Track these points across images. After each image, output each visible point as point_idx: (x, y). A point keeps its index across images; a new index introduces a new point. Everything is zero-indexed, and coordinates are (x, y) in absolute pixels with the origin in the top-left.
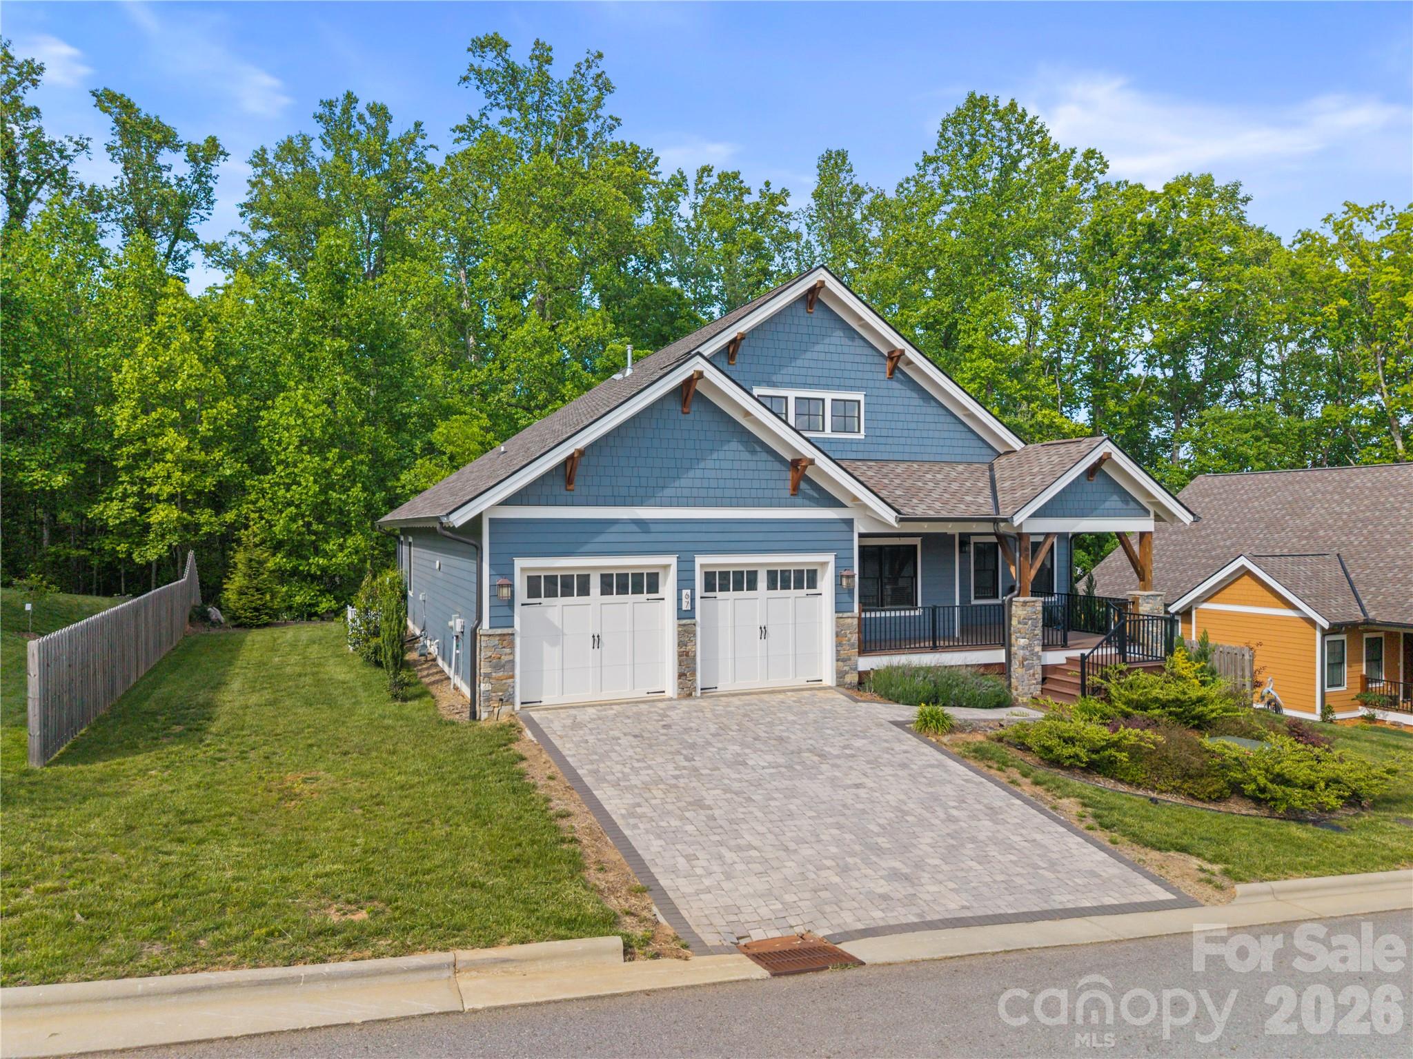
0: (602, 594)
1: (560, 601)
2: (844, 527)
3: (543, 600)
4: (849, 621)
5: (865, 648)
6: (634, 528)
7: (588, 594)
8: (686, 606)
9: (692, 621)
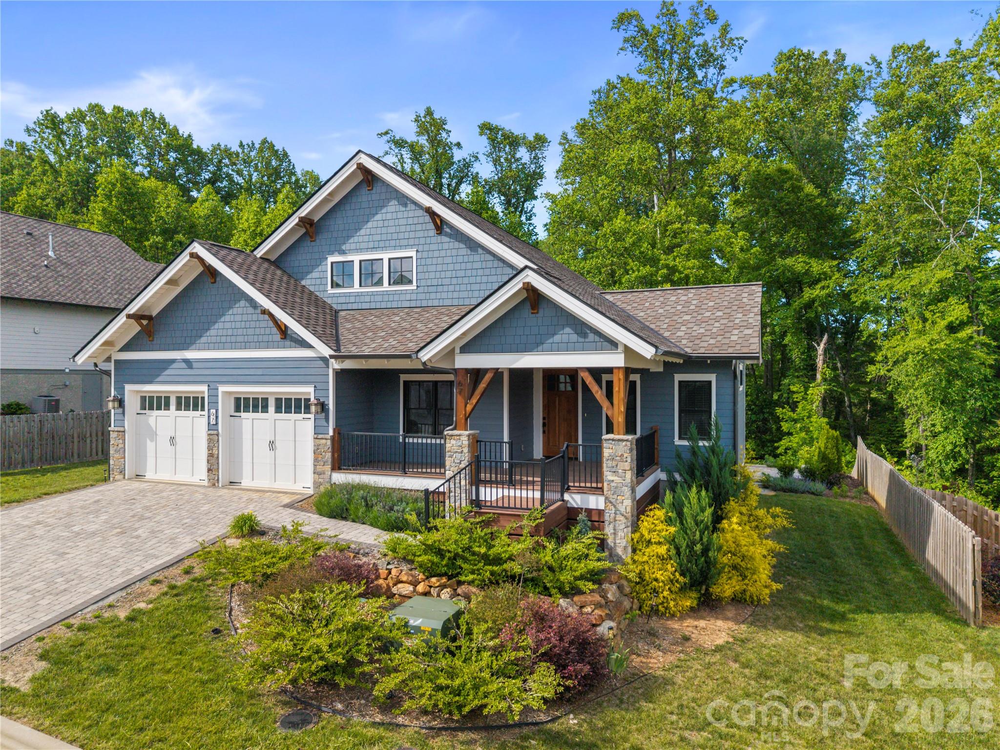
0: (176, 410)
1: (156, 413)
2: (321, 363)
3: (147, 411)
4: (324, 441)
6: (184, 365)
7: (169, 409)
8: (213, 422)
9: (215, 432)
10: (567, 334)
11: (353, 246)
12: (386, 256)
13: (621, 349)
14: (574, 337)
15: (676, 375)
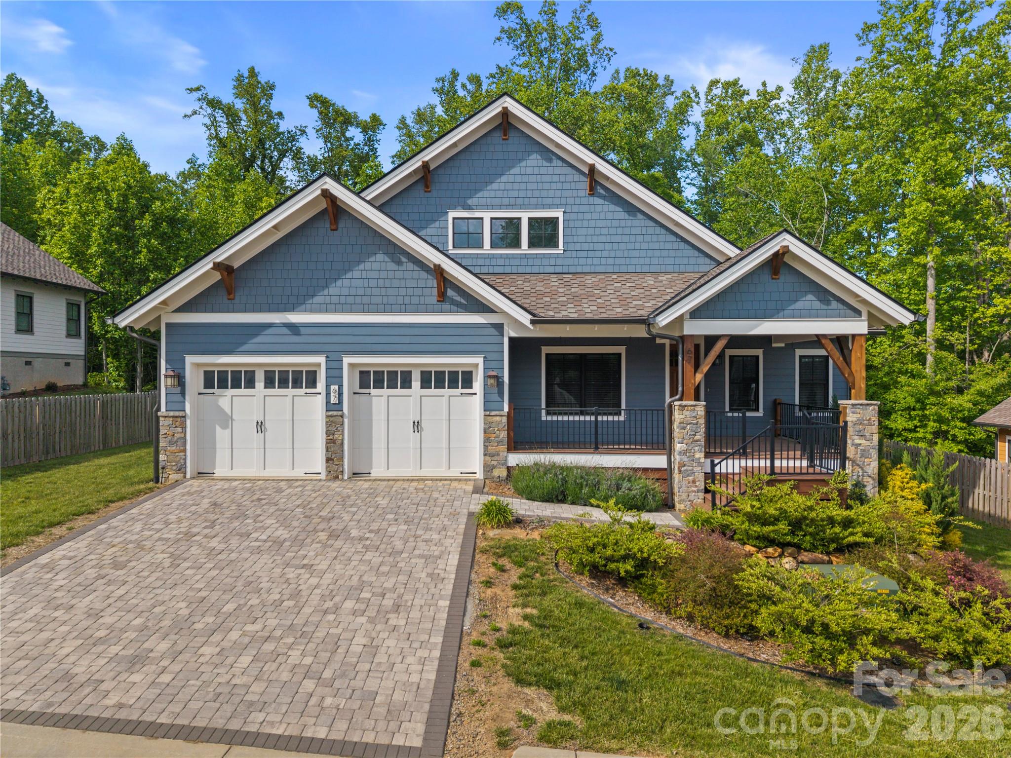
0: (265, 387)
1: (231, 392)
2: (493, 331)
3: (216, 390)
4: (498, 418)
5: (514, 445)
6: (286, 331)
7: (253, 387)
8: (334, 399)
9: (340, 413)
10: (810, 301)
11: (482, 201)
12: (525, 216)
13: (865, 316)
14: (817, 304)
15: (797, 350)
